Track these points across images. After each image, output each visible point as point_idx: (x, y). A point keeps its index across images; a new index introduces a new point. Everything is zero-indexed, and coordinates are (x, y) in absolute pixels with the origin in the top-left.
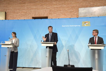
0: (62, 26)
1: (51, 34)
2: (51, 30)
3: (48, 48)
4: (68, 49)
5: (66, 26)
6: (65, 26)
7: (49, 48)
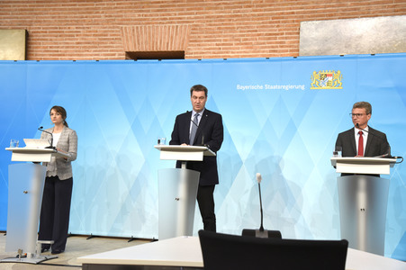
0: (238, 86)
1: (201, 114)
2: (197, 100)
3: (184, 166)
4: (258, 174)
5: (253, 87)
6: (247, 87)
7: (188, 167)
